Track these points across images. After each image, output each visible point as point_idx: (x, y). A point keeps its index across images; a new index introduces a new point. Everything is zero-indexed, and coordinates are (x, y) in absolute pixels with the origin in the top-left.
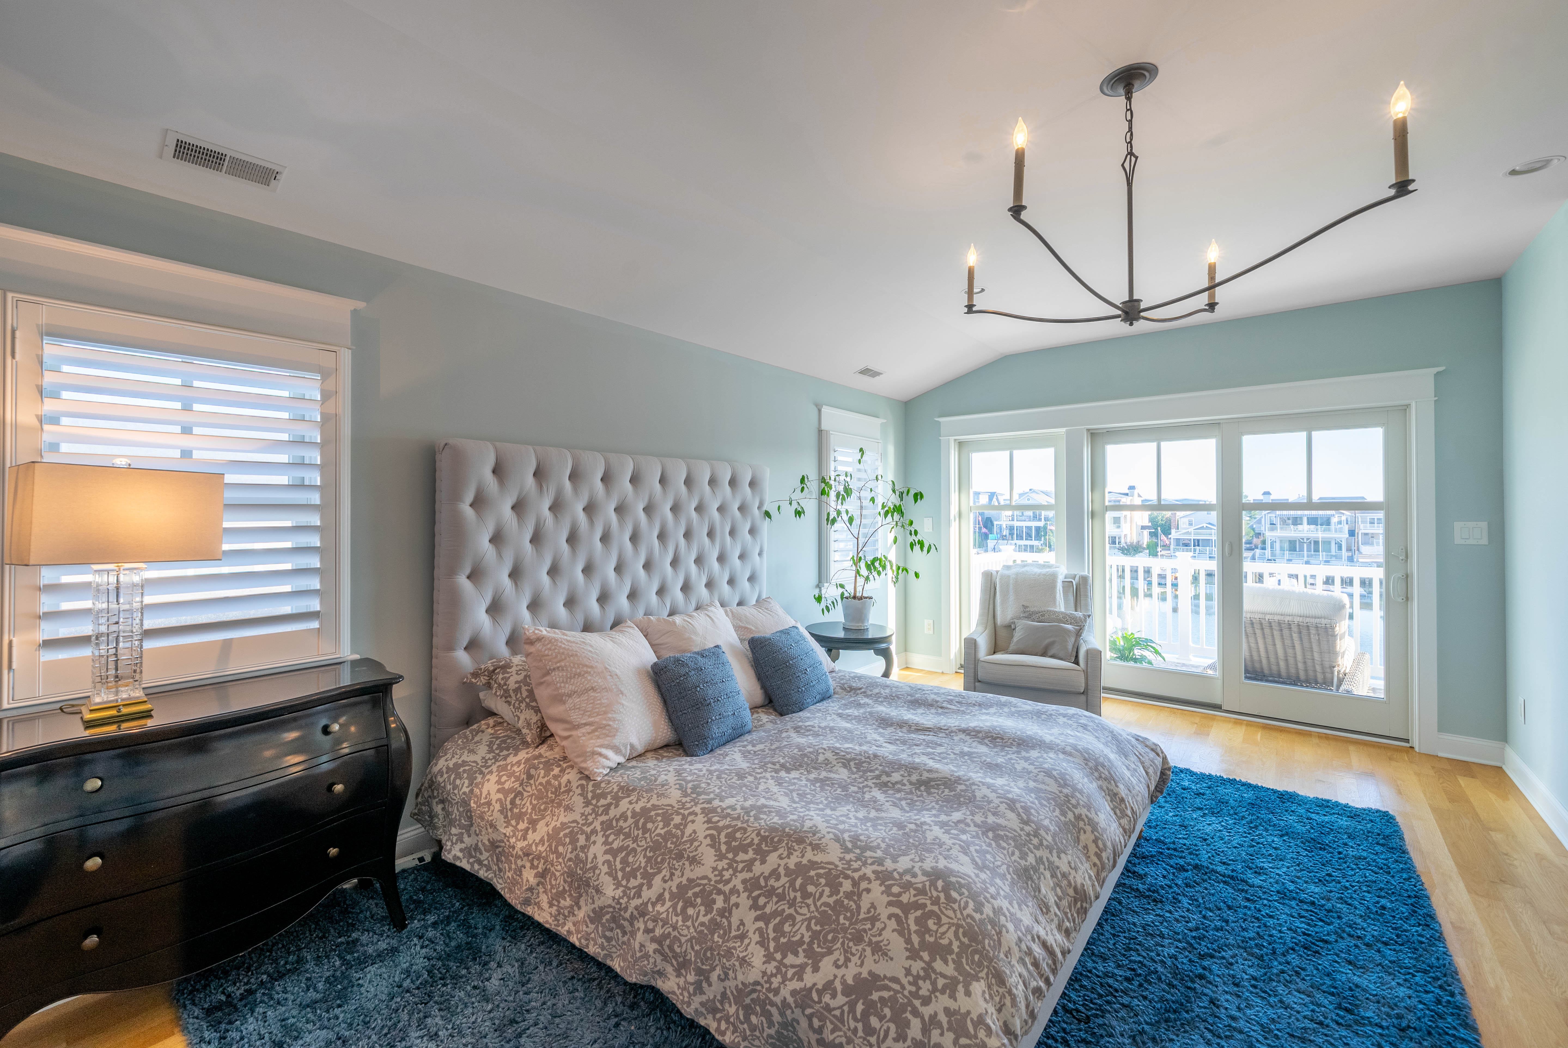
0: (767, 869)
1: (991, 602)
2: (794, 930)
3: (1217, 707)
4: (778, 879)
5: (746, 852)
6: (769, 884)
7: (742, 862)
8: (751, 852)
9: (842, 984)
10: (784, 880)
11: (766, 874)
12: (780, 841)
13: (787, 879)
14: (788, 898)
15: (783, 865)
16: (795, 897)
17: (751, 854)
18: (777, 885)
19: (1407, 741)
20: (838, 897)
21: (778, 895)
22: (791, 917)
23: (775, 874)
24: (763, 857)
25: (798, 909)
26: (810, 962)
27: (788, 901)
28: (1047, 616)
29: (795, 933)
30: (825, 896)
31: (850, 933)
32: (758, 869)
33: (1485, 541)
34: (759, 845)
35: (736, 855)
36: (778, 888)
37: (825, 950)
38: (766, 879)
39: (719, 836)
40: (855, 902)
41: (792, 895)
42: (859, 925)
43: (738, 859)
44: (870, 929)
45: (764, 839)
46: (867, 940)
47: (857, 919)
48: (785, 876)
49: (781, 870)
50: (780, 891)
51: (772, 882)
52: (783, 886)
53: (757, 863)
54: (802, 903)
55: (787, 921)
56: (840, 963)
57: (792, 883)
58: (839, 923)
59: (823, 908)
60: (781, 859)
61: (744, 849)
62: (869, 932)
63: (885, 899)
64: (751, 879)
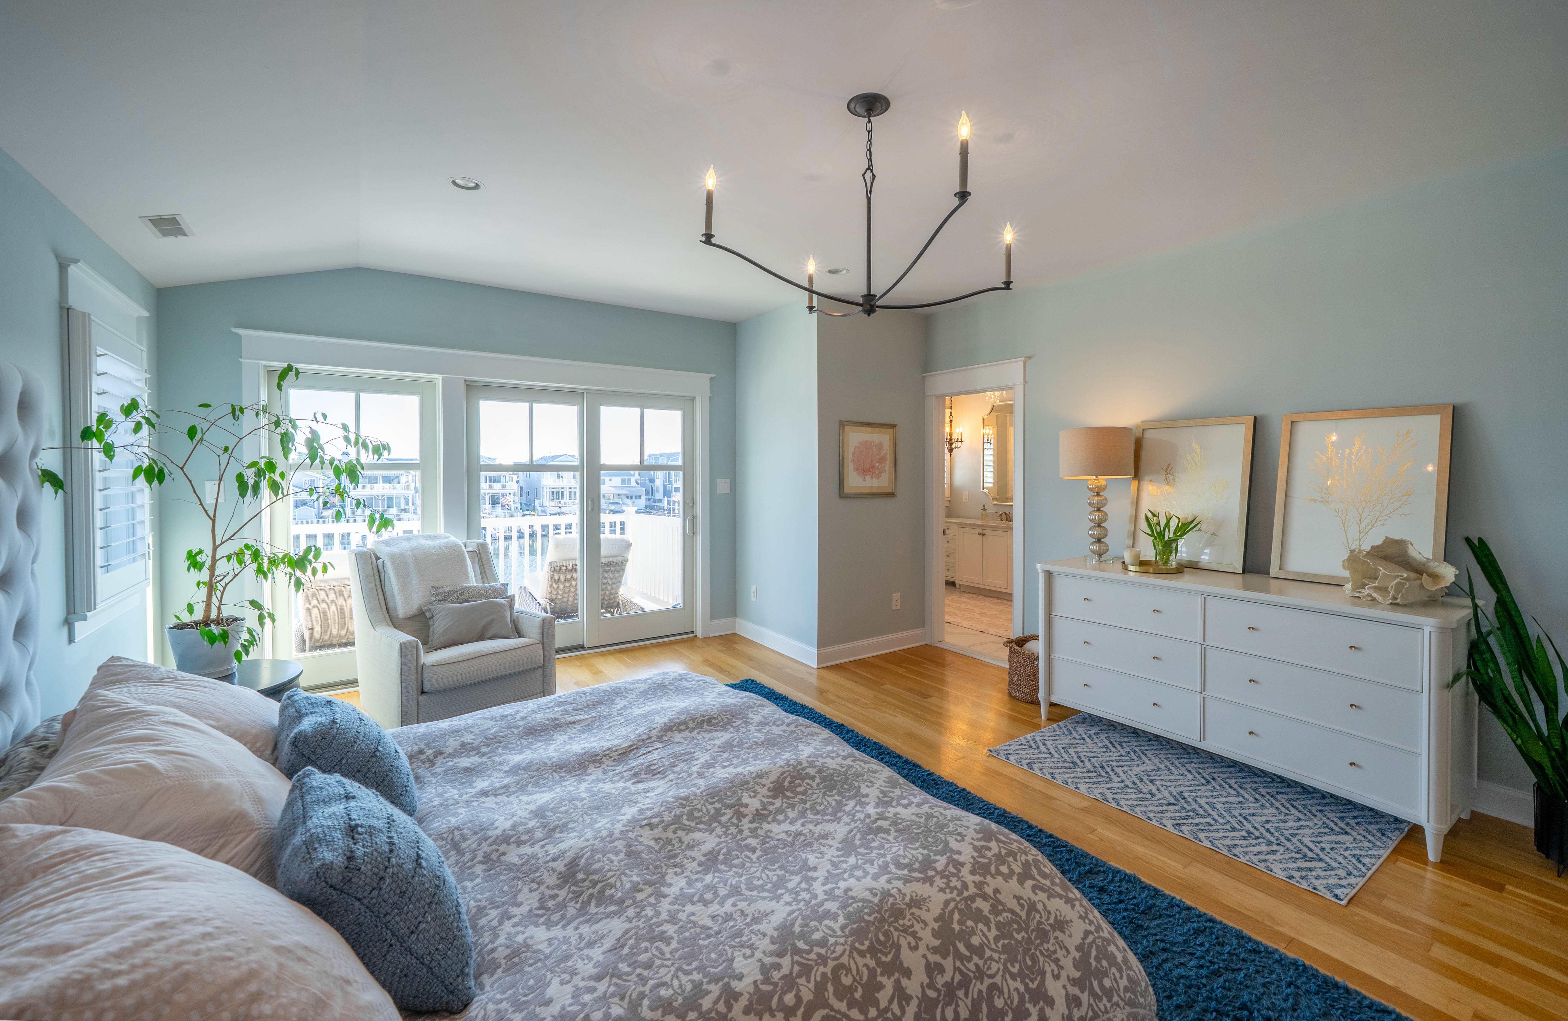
0: (920, 976)
1: (380, 590)
2: (1006, 996)
3: (581, 647)
4: (941, 970)
5: (881, 987)
6: (939, 986)
7: (891, 1001)
8: (884, 980)
9: (1074, 985)
10: (948, 963)
11: (926, 981)
12: (887, 934)
13: (950, 958)
14: (971, 975)
15: (926, 952)
16: (977, 965)
17: (888, 983)
18: (947, 977)
19: (693, 632)
20: (994, 922)
21: (961, 985)
22: (993, 987)
23: (933, 969)
24: (896, 968)
25: (989, 972)
26: (1041, 1003)
27: (975, 977)
28: (466, 595)
29: (1009, 997)
30: (988, 934)
31: (1036, 939)
32: (913, 987)
33: (728, 492)
34: (879, 962)
35: (876, 1004)
36: (953, 978)
37: (1039, 978)
38: (932, 985)
39: (832, 1009)
40: (1004, 911)
41: (971, 966)
42: (1031, 923)
43: (883, 1004)
44: (1041, 917)
45: (872, 951)
46: (1048, 928)
47: (1024, 921)
48: (944, 958)
49: (934, 958)
50: (958, 977)
51: (940, 981)
52: (956, 969)
53: (904, 982)
54: (985, 963)
55: (993, 997)
56: (1056, 972)
57: (958, 955)
58: (1020, 942)
59: (1000, 945)
60: (916, 948)
61: (874, 987)
62: (1043, 920)
63: (1014, 883)
64: (919, 1006)
